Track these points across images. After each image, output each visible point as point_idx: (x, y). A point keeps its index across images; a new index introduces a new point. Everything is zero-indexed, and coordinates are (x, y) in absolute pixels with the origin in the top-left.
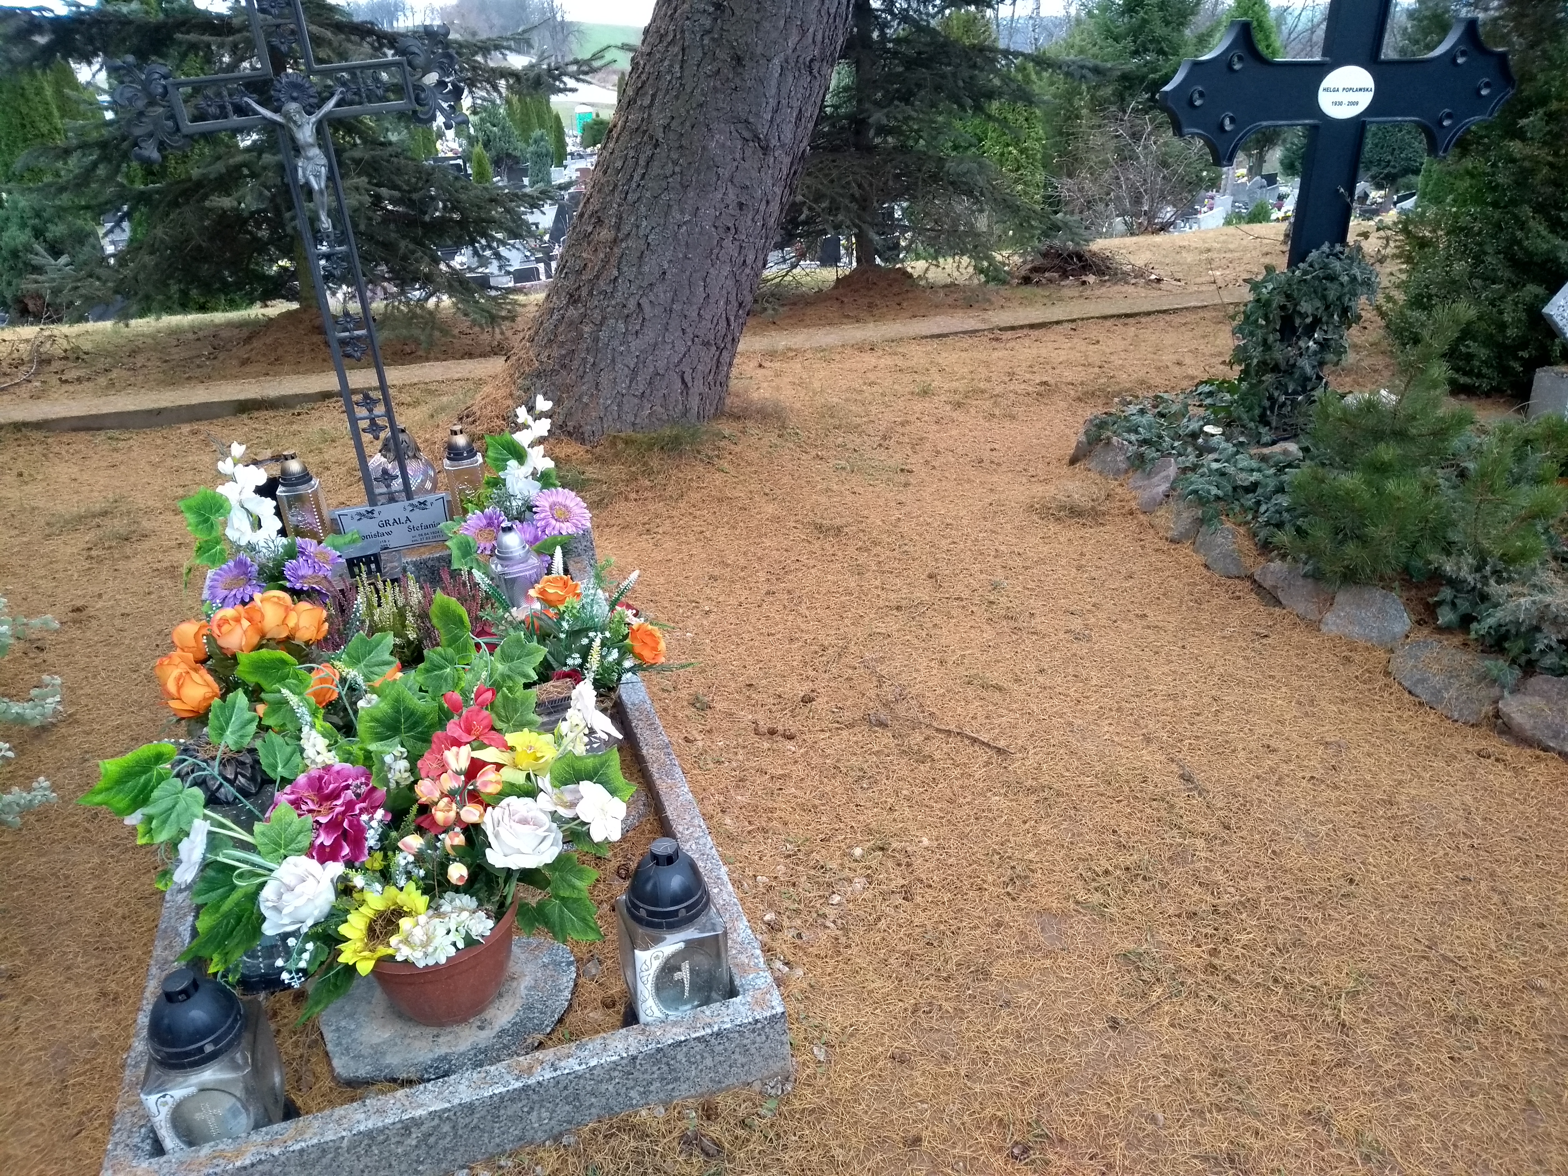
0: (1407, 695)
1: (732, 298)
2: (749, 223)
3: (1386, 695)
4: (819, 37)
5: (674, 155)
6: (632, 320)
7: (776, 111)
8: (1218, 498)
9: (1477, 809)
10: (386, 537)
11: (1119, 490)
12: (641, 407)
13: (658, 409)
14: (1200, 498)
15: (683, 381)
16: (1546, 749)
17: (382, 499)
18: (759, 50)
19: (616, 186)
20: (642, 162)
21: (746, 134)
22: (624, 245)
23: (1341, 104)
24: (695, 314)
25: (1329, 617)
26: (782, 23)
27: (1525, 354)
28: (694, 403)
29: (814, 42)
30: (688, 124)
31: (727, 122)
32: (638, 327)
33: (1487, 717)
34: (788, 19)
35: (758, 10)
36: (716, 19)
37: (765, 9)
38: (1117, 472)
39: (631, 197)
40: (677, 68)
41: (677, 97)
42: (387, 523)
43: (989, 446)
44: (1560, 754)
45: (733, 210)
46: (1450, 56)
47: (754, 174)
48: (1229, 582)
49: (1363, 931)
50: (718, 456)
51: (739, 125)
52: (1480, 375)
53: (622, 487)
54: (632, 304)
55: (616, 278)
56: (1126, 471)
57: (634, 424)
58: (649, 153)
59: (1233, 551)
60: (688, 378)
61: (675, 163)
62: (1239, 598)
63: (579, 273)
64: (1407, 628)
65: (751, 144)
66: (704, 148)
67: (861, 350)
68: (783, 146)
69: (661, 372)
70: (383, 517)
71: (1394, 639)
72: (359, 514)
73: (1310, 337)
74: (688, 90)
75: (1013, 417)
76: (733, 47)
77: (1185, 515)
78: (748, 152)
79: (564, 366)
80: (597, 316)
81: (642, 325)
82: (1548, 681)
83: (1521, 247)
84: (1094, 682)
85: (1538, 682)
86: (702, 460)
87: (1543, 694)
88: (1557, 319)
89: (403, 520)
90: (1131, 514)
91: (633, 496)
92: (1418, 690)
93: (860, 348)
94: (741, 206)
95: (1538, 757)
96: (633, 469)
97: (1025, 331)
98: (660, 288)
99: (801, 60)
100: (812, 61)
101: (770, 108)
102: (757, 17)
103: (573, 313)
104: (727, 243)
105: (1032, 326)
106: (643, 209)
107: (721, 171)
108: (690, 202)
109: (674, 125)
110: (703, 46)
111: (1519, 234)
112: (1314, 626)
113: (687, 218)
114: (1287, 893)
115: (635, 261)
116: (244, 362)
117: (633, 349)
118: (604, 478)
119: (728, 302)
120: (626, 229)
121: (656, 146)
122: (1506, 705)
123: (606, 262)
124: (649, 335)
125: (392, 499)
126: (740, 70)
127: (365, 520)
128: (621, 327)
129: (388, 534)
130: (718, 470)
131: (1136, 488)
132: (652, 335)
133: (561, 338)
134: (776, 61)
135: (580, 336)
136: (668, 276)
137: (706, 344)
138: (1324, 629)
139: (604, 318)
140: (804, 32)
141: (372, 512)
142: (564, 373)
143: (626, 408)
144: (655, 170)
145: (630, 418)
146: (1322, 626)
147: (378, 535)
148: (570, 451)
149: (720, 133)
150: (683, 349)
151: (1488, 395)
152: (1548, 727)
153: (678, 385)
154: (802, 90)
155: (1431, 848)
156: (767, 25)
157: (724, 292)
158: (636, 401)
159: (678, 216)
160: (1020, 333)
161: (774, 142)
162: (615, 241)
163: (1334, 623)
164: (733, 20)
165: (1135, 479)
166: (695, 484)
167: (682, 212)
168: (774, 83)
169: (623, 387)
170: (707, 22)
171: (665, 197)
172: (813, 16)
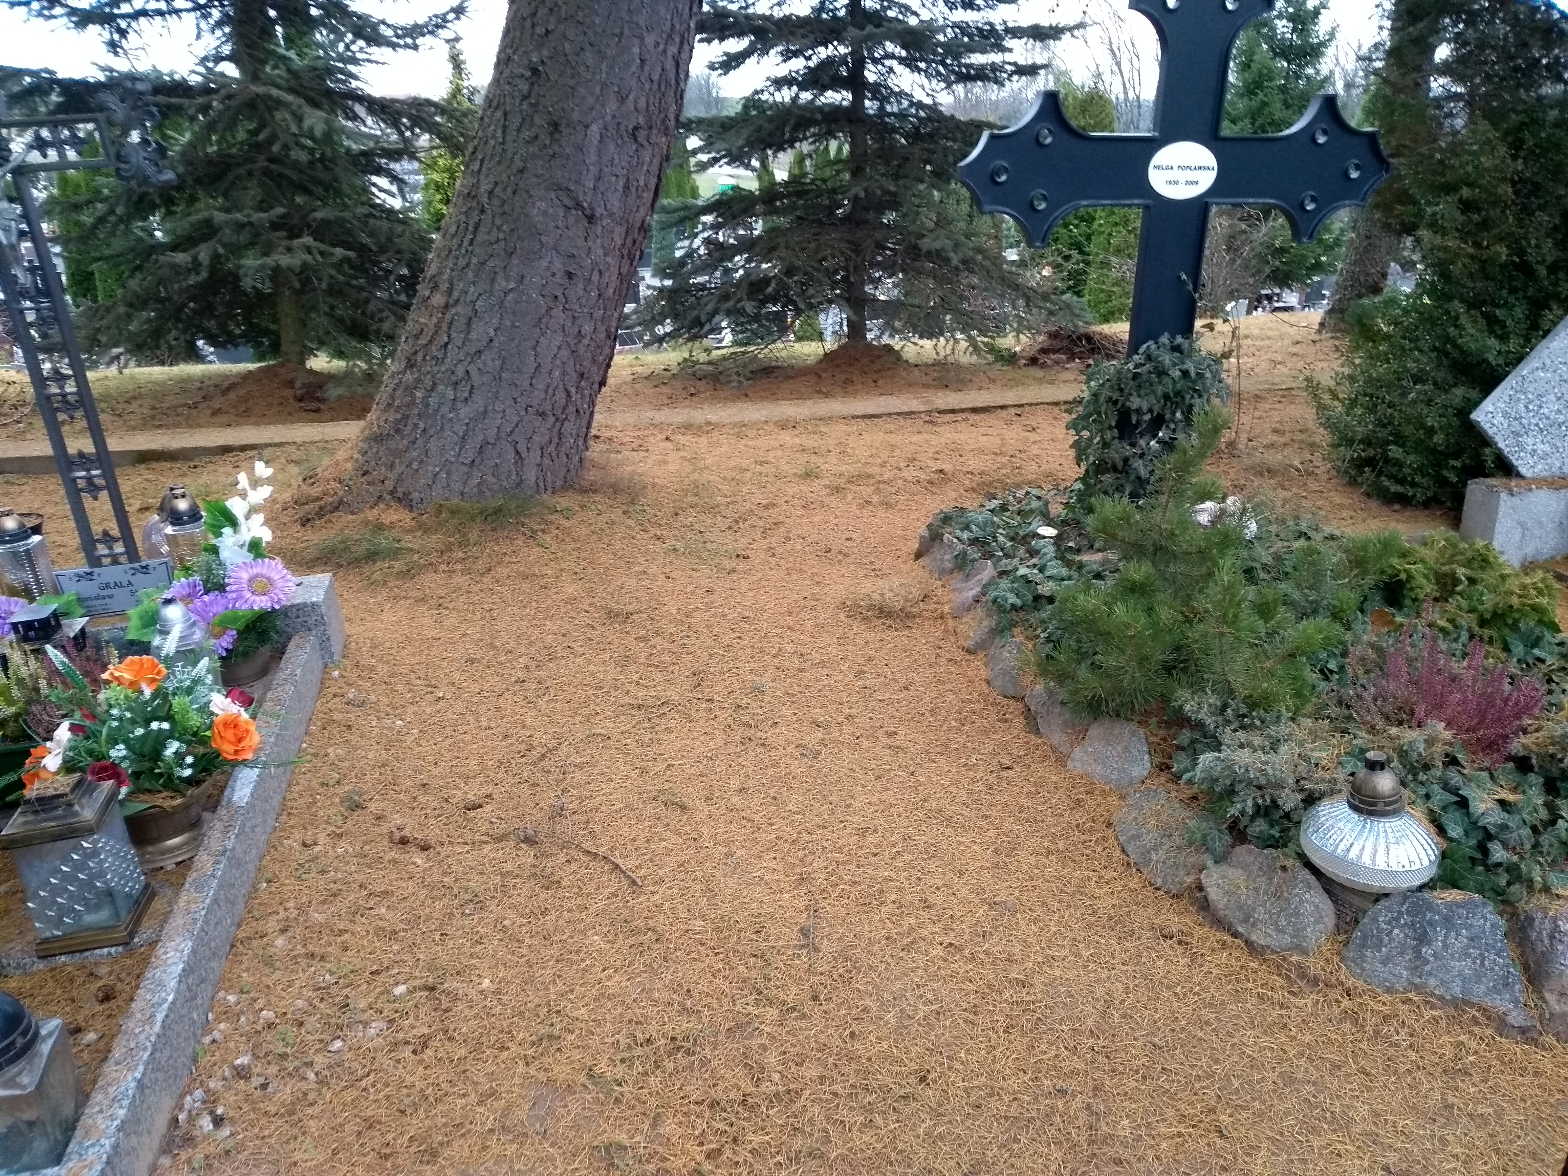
0: (1118, 853)
1: (570, 367)
2: (581, 293)
3: (1099, 849)
4: (642, 104)
5: (498, 222)
6: (460, 387)
7: (598, 179)
8: (1014, 607)
9: (1122, 1002)
10: (107, 600)
11: (939, 592)
12: (469, 475)
13: (490, 478)
14: (1000, 606)
15: (518, 453)
16: (1236, 935)
17: (106, 561)
18: (576, 116)
19: (450, 251)
20: (471, 228)
21: (568, 202)
22: (453, 311)
23: (1176, 183)
24: (526, 384)
25: (1078, 752)
26: (598, 89)
27: (1457, 464)
28: (530, 476)
29: (636, 109)
30: (509, 190)
31: (548, 189)
32: (466, 395)
33: (1189, 887)
34: (604, 86)
35: (573, 76)
36: (532, 84)
37: (579, 75)
38: (942, 572)
39: (462, 262)
40: (499, 133)
41: (499, 162)
42: (107, 586)
43: (847, 535)
44: (1246, 942)
45: (560, 278)
46: (1308, 132)
47: (580, 242)
48: (1005, 702)
49: (900, 1146)
50: (543, 531)
51: (560, 193)
52: (1413, 484)
53: (433, 558)
54: (460, 371)
55: (446, 344)
56: (951, 572)
57: (462, 494)
58: (476, 219)
59: (1013, 668)
60: (522, 448)
61: (499, 229)
62: (1006, 721)
63: (417, 337)
64: (1145, 773)
65: (573, 212)
66: (527, 215)
67: (783, 427)
68: (611, 215)
69: (492, 441)
70: (104, 579)
71: (1131, 784)
72: (77, 575)
73: (1155, 436)
74: (510, 155)
75: (889, 505)
76: (549, 113)
77: (984, 623)
78: (571, 220)
79: (398, 431)
80: (428, 381)
81: (471, 393)
82: (1250, 852)
83: (1455, 346)
84: (790, 807)
85: (1242, 852)
86: (524, 534)
87: (1245, 867)
88: (1486, 427)
89: (125, 583)
90: (942, 618)
91: (444, 567)
92: (1129, 849)
93: (783, 425)
94: (570, 275)
95: (1224, 943)
96: (451, 539)
97: (964, 415)
98: (487, 356)
99: (622, 127)
100: (636, 128)
101: (591, 176)
102: (571, 82)
103: (409, 377)
104: (557, 312)
105: (975, 410)
106: (470, 275)
107: (544, 238)
108: (515, 269)
109: (498, 190)
110: (521, 111)
111: (1452, 331)
112: (1062, 760)
113: (512, 285)
114: (837, 1087)
115: (464, 327)
116: (216, 412)
117: (462, 416)
118: (416, 546)
119: (564, 373)
120: (456, 294)
121: (482, 211)
122: (1207, 876)
123: (438, 326)
124: (478, 403)
125: (115, 562)
126: (557, 136)
127: (84, 582)
128: (450, 395)
129: (110, 597)
130: (539, 545)
131: (954, 590)
132: (481, 403)
133: (397, 402)
134: (594, 128)
135: (413, 403)
136: (496, 344)
137: (542, 414)
138: (1070, 764)
139: (435, 384)
140: (623, 99)
141: (91, 574)
142: (398, 438)
143: (455, 476)
144: (481, 237)
145: (457, 486)
146: (1069, 763)
147: (98, 598)
148: (395, 518)
149: (541, 200)
150: (515, 419)
151: (1426, 505)
152: (1240, 908)
153: (511, 455)
154: (627, 158)
155: (1044, 1047)
156: (581, 91)
157: (558, 362)
158: (466, 469)
159: (503, 284)
160: (959, 417)
161: (599, 211)
162: (447, 306)
163: (1081, 760)
164: (548, 85)
165: (956, 581)
166: (507, 559)
167: (507, 280)
168: (593, 150)
169: (451, 455)
170: (524, 87)
171: (491, 264)
172: (633, 83)
